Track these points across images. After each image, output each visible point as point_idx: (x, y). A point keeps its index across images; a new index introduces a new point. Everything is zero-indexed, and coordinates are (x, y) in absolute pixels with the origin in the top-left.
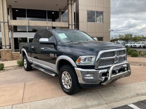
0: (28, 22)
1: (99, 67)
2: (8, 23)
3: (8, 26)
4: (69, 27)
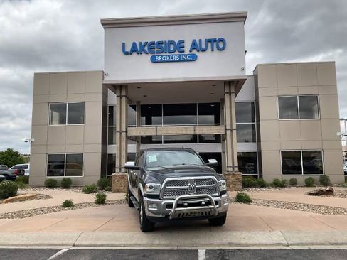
1: (165, 197)
2: (126, 132)
3: (127, 136)
4: (226, 134)
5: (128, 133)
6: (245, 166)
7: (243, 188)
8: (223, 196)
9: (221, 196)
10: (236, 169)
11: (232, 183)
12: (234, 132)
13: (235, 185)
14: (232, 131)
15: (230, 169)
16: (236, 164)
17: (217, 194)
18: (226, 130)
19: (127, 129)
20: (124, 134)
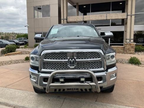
0: (83, 17)
1: (43, 70)
2: (67, 19)
3: (67, 22)
4: (127, 18)
5: (68, 20)
6: (138, 39)
7: (135, 52)
8: (110, 70)
9: (107, 70)
10: (132, 41)
11: (129, 49)
12: (133, 17)
13: (130, 50)
14: (131, 16)
15: (128, 41)
16: (132, 37)
17: (102, 69)
18: (127, 15)
19: (67, 17)
20: (65, 21)
